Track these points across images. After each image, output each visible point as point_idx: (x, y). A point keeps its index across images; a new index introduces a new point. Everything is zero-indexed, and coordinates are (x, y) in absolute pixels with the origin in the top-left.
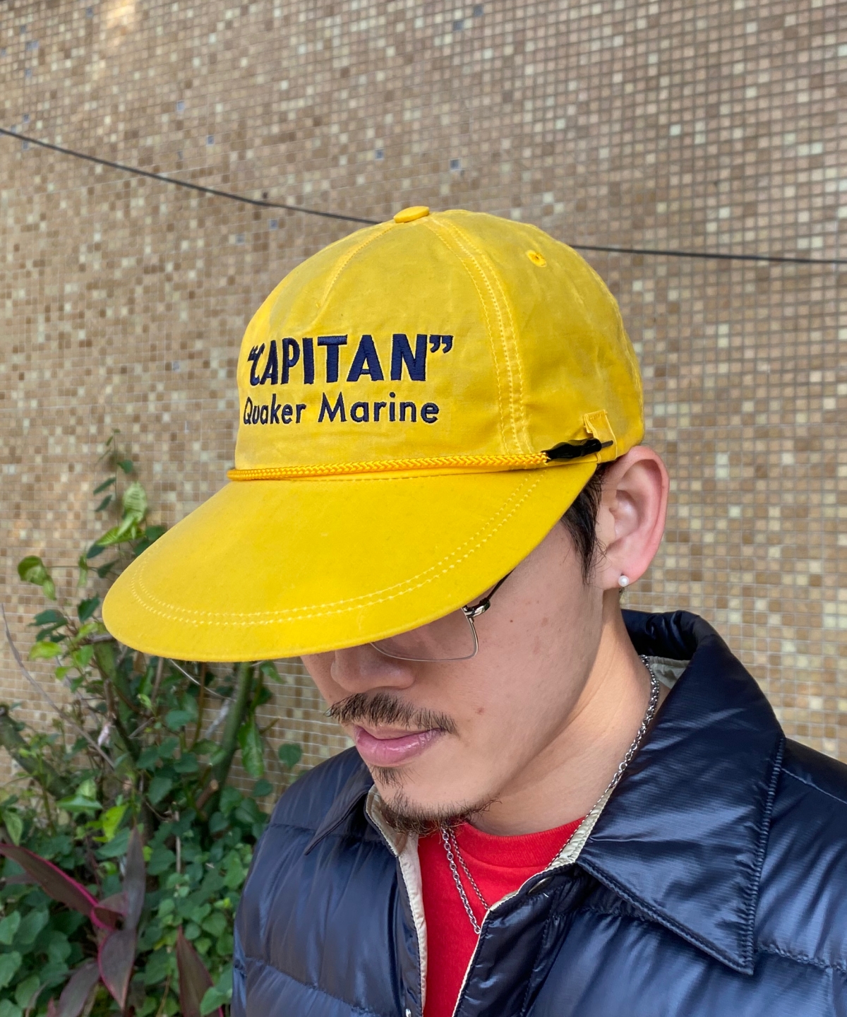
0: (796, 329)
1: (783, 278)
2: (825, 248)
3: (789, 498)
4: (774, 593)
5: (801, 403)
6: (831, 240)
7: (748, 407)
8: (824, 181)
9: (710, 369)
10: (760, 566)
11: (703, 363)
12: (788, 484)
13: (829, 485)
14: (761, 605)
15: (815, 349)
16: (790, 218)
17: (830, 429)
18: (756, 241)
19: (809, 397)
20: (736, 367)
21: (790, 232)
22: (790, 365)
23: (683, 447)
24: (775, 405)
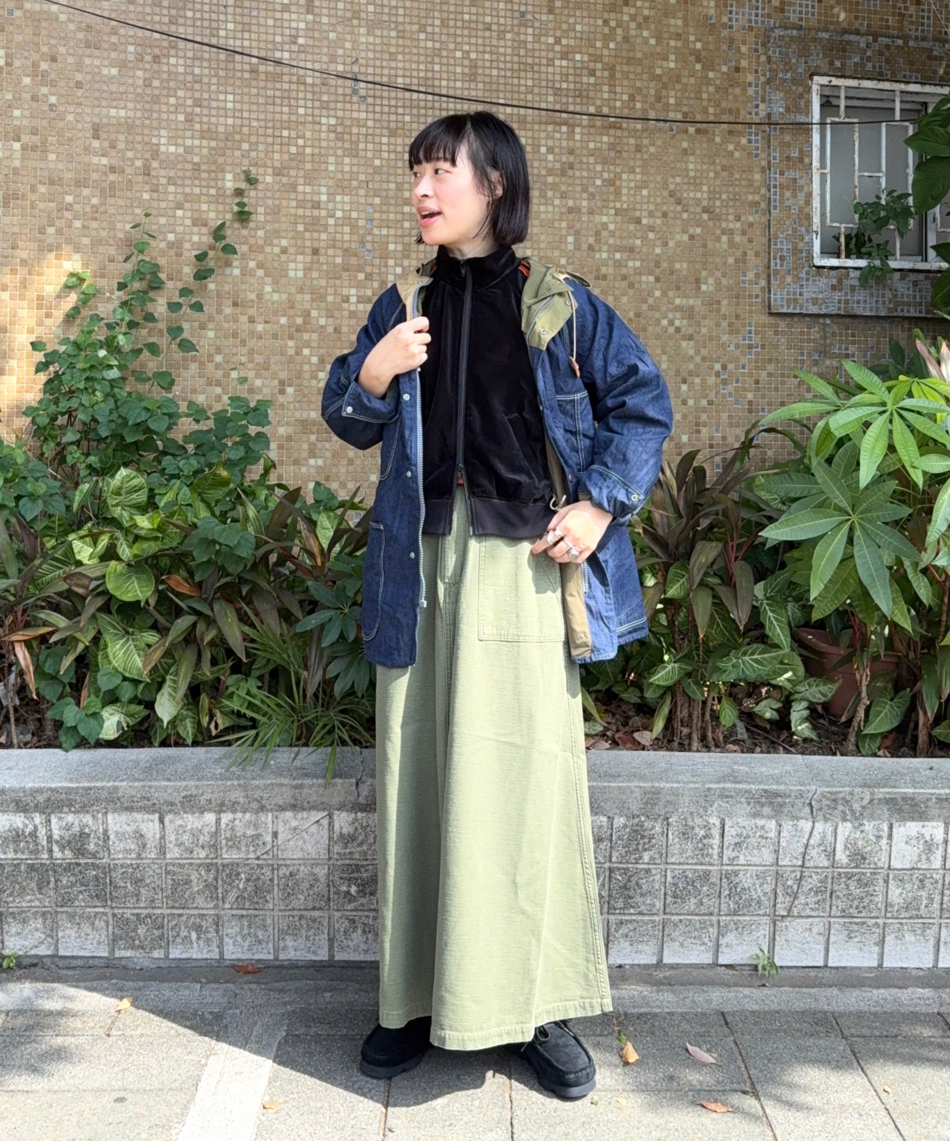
0: (274, 104)
1: (266, 73)
2: (291, 59)
3: (270, 202)
4: (260, 257)
5: (277, 148)
6: (294, 56)
7: (245, 146)
8: (290, 20)
9: (222, 120)
10: (252, 241)
11: (218, 116)
12: (269, 194)
13: (293, 196)
14: (252, 264)
15: (285, 117)
16: (270, 38)
17: (294, 164)
18: (250, 47)
19: (281, 144)
20: (238, 122)
21: (270, 46)
22: (270, 124)
23: (204, 167)
24: (261, 147)
